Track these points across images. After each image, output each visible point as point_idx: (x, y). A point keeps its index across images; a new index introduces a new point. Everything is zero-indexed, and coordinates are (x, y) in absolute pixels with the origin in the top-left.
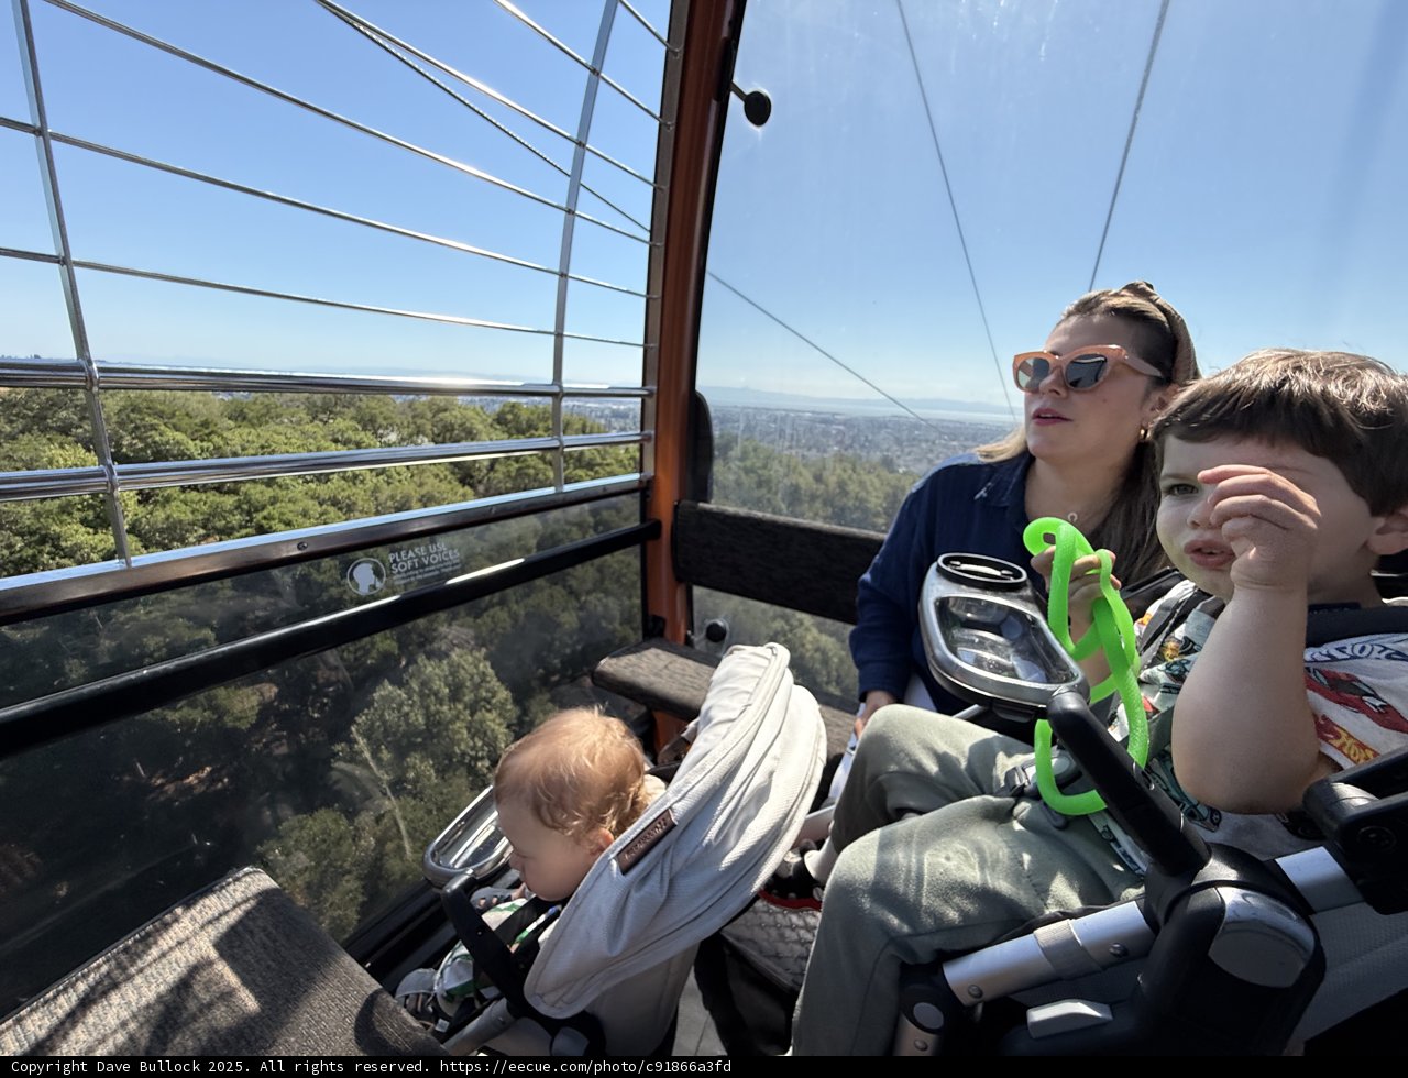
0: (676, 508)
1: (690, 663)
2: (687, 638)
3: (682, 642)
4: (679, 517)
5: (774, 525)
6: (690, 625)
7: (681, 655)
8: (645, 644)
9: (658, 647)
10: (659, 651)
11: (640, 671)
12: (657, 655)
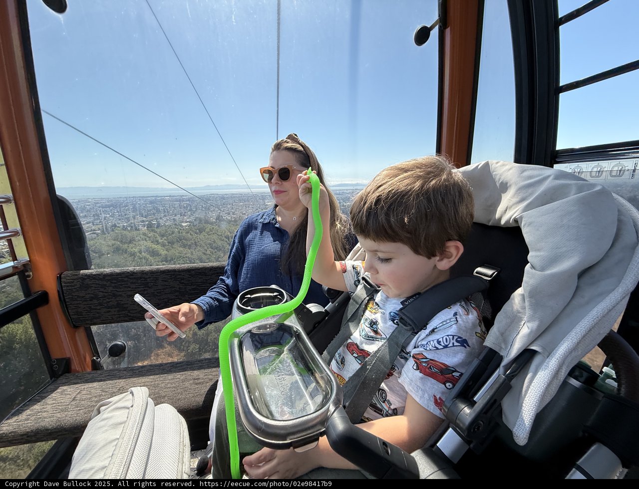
0: (59, 278)
1: (95, 384)
2: (93, 362)
3: (89, 369)
4: (63, 284)
5: (143, 273)
6: (95, 352)
7: (87, 381)
8: (52, 387)
9: (64, 384)
10: (65, 388)
11: (45, 414)
12: (62, 393)
